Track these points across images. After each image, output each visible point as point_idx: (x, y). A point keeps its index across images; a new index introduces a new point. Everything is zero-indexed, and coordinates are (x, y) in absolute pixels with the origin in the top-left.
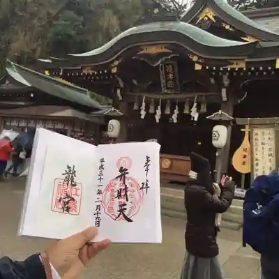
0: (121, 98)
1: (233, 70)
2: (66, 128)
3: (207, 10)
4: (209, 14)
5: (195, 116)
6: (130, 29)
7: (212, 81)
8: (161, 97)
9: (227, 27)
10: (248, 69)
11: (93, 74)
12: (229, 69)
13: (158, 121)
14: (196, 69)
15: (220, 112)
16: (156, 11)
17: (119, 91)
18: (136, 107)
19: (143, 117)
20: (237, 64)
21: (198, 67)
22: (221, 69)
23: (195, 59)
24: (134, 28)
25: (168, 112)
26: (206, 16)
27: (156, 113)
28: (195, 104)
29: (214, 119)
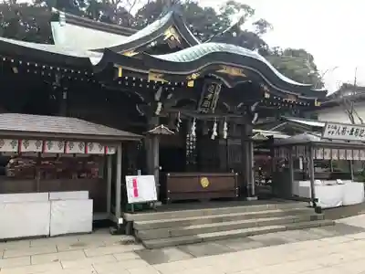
0: (158, 113)
17: (160, 105)
20: (292, 98)
21: (267, 96)
22: (283, 100)
23: (266, 88)
26: (172, 36)
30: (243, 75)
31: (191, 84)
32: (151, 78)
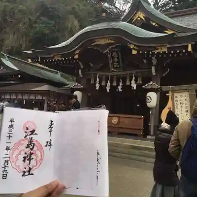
0: (82, 76)
1: (159, 53)
2: (44, 98)
3: (139, 13)
4: (141, 15)
5: (134, 86)
6: (86, 28)
7: (145, 61)
8: (109, 74)
9: (154, 24)
10: (169, 52)
11: (62, 60)
12: (156, 53)
13: (108, 91)
14: (133, 53)
15: (151, 83)
16: (104, 14)
17: (80, 71)
18: (92, 82)
19: (97, 88)
20: (161, 49)
21: (134, 52)
22: (151, 53)
23: (132, 46)
24: (89, 27)
25: (115, 84)
26: (139, 17)
27: (106, 86)
28: (134, 78)
29: (147, 88)
30: (113, 42)
31: (76, 57)
32: (56, 58)
